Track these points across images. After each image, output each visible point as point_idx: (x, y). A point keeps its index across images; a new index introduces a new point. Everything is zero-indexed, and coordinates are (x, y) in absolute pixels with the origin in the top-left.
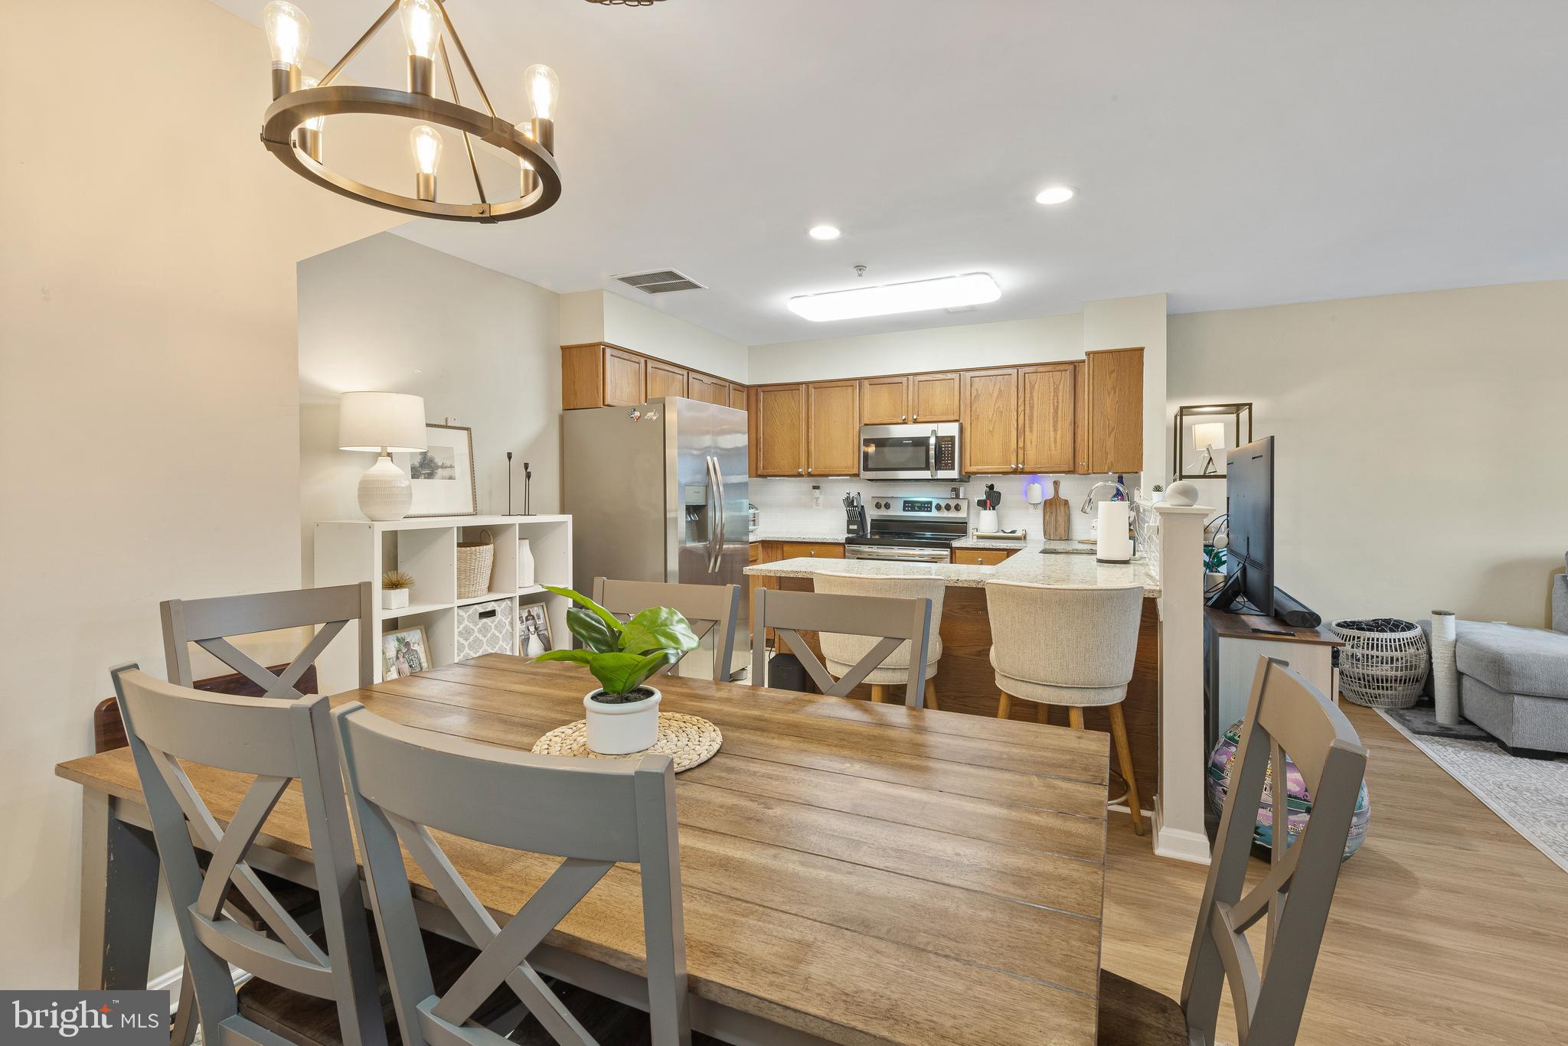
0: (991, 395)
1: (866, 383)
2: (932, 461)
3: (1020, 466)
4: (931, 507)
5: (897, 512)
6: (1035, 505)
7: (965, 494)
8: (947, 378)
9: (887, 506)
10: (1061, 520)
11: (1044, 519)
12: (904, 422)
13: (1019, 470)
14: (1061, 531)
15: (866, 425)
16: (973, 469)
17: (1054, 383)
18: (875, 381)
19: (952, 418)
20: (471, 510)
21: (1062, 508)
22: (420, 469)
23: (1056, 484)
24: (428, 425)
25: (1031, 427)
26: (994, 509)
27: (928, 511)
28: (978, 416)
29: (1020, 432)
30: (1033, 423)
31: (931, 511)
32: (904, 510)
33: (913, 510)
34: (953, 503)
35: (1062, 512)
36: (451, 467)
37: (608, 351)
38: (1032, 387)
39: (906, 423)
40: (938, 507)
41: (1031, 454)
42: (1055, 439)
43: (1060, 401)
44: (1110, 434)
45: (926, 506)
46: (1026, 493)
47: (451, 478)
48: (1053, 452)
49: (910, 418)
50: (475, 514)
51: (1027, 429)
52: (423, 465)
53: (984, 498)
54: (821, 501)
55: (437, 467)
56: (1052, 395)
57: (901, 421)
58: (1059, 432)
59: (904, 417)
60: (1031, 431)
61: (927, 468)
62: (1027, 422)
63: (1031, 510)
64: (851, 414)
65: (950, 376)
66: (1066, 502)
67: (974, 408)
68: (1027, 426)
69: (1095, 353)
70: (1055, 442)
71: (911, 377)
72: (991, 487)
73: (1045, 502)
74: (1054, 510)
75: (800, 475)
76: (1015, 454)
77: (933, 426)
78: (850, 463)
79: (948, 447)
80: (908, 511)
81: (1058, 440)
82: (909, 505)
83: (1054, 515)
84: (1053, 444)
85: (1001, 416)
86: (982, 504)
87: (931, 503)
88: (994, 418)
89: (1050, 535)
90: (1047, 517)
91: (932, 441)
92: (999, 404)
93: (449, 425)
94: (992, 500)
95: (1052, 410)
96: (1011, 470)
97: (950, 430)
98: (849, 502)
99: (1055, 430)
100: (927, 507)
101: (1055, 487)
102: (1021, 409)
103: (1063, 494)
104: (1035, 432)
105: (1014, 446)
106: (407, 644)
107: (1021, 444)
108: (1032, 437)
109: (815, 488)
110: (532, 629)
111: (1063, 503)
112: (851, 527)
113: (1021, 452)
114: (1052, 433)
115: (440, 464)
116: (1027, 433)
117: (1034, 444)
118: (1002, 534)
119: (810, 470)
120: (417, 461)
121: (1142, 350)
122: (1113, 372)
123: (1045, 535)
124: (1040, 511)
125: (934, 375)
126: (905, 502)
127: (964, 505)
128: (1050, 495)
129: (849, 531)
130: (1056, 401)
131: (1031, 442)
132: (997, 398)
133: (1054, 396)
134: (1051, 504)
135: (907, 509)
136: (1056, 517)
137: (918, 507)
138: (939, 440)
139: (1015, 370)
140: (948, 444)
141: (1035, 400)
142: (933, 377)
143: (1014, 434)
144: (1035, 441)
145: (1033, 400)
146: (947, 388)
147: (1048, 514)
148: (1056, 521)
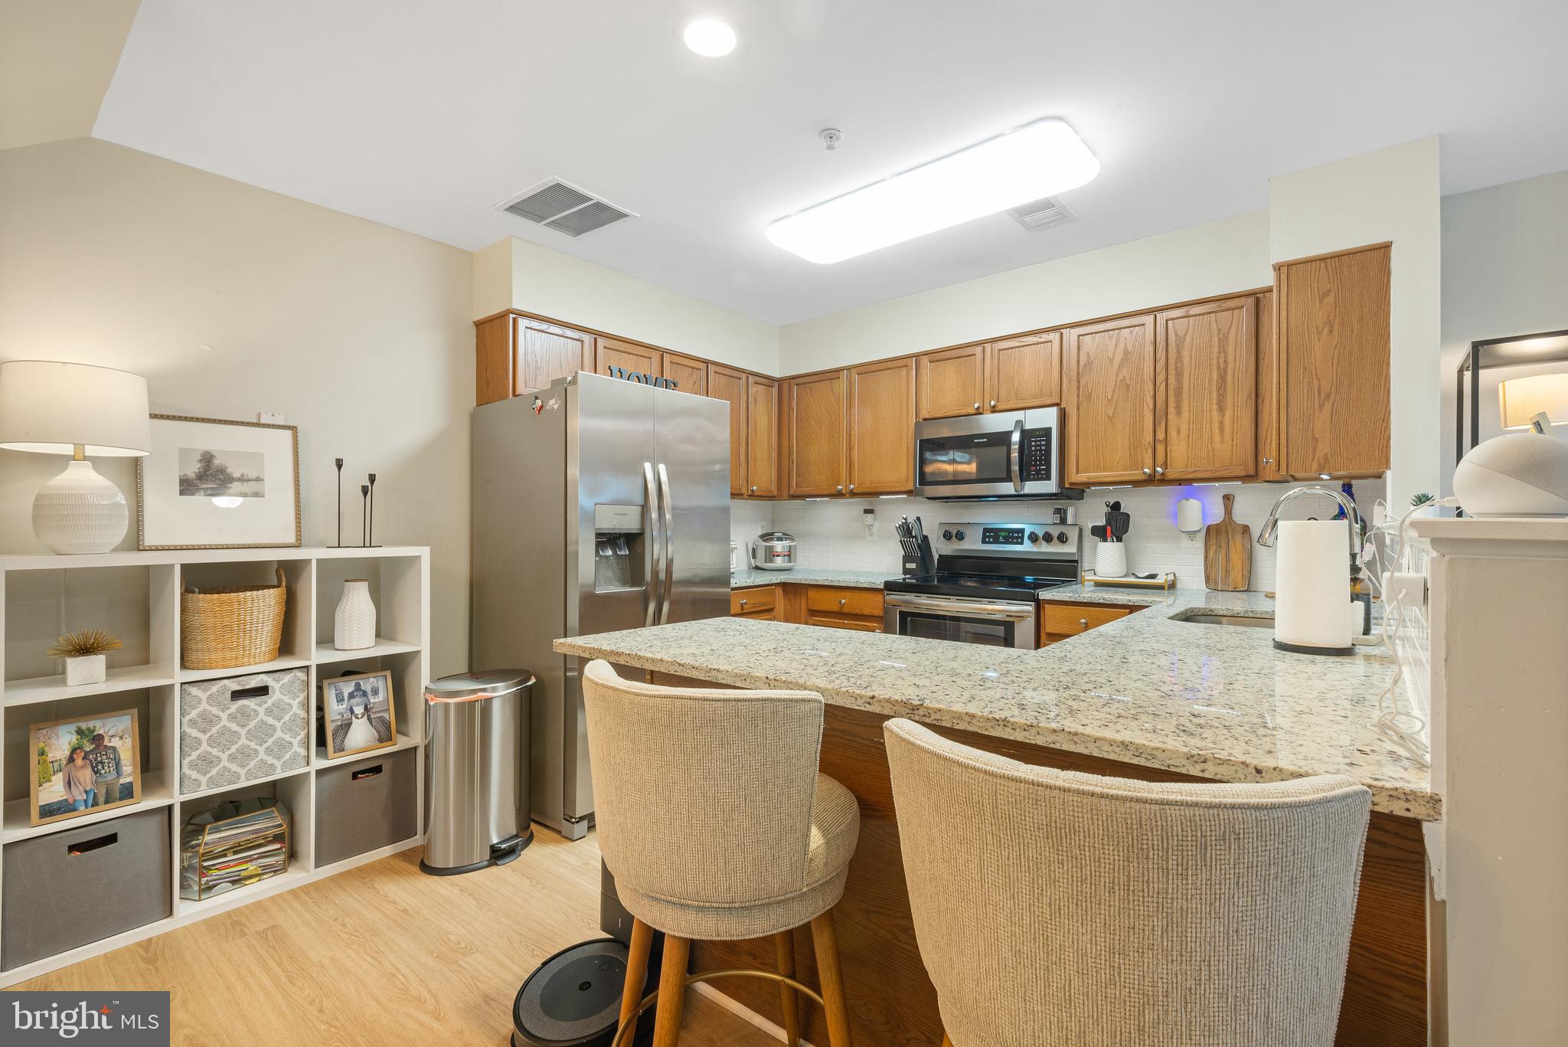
0: (1111, 361)
1: (925, 360)
2: (1015, 468)
3: (1159, 469)
4: (1022, 538)
5: (973, 544)
6: (1192, 534)
7: (1076, 517)
8: (1041, 340)
9: (960, 536)
10: (1236, 558)
11: (1206, 557)
12: (978, 412)
13: (1157, 477)
14: (1237, 575)
15: (925, 420)
16: (1082, 477)
17: (1219, 330)
18: (938, 356)
19: (1049, 402)
20: (292, 539)
21: (1238, 538)
22: (197, 482)
23: (1228, 499)
24: (153, 416)
25: (1178, 407)
26: (1119, 540)
27: (1018, 543)
28: (1090, 394)
29: (1159, 415)
30: (1181, 400)
31: (1021, 543)
32: (984, 542)
33: (996, 541)
34: (1055, 532)
35: (1239, 547)
36: (258, 479)
37: (523, 323)
38: (1181, 341)
39: (981, 413)
40: (1034, 538)
41: (1178, 449)
42: (1222, 424)
43: (1230, 359)
44: (1321, 406)
45: (1015, 536)
46: (1175, 516)
47: (256, 495)
48: (1217, 445)
49: (987, 406)
50: (298, 545)
51: (1172, 410)
52: (202, 476)
53: (1103, 522)
54: (875, 529)
55: (231, 480)
56: (1214, 351)
57: (974, 412)
58: (1228, 413)
59: (976, 405)
60: (1179, 413)
61: (1008, 478)
62: (1171, 399)
63: (1185, 542)
64: (905, 404)
65: (1045, 337)
66: (1246, 529)
67: (1083, 383)
68: (1172, 404)
69: (1290, 265)
70: (1222, 429)
71: (988, 346)
72: (1116, 506)
73: (1209, 528)
74: (1223, 544)
75: (840, 495)
76: (1150, 451)
77: (1019, 415)
78: (904, 473)
79: (1040, 445)
80: (989, 542)
81: (1227, 425)
82: (992, 534)
83: (1223, 550)
84: (1217, 431)
85: (1128, 391)
86: (1100, 533)
88: (1116, 397)
89: (1216, 583)
90: (1211, 554)
91: (1016, 437)
92: (1125, 373)
93: (262, 422)
94: (1116, 526)
95: (1215, 376)
96: (1142, 478)
97: (1045, 418)
98: (906, 530)
99: (1221, 409)
100: (1018, 537)
101: (1226, 505)
102: (1161, 377)
103: (1240, 516)
104: (1185, 414)
105: (1149, 438)
106: (98, 739)
107: (1161, 436)
108: (1180, 424)
109: (867, 511)
110: (359, 710)
111: (1239, 530)
112: (909, 566)
113: (1160, 448)
114: (1215, 413)
115: (237, 475)
116: (1172, 417)
117: (1184, 434)
118: (1132, 580)
119: (852, 486)
120: (193, 469)
121: (1386, 247)
122: (1326, 294)
123: (1207, 582)
124: (1199, 544)
125: (1022, 339)
126: (986, 530)
127: (1073, 535)
128: (1217, 515)
129: (906, 571)
130: (1222, 360)
131: (1179, 431)
132: (1120, 365)
133: (1219, 352)
134: (1218, 532)
135: (987, 540)
136: (1227, 554)
137: (1004, 537)
138: (1026, 434)
139: (1152, 317)
140: (1040, 441)
141: (1186, 362)
142: (1020, 342)
143: (1149, 419)
144: (1184, 428)
145: (1182, 362)
146: (1042, 356)
147: (1213, 548)
148: (1228, 559)
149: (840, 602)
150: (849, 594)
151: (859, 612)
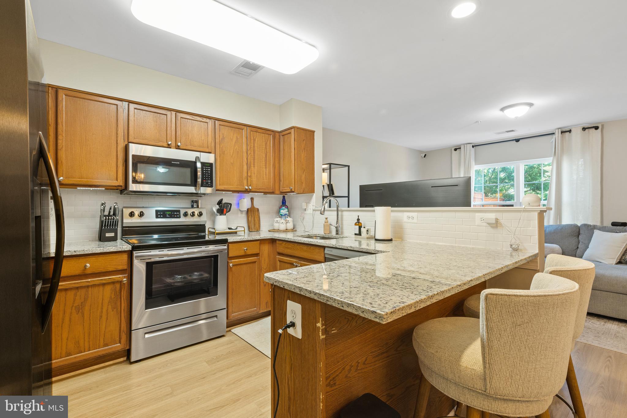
0: (231, 140)
1: (131, 106)
2: (199, 180)
3: (250, 187)
4: (180, 215)
5: (151, 219)
6: (243, 212)
8: (203, 120)
9: (141, 215)
10: (256, 219)
11: (247, 220)
12: (169, 146)
14: (257, 225)
15: (131, 143)
16: (221, 188)
17: (265, 140)
18: (140, 107)
19: (207, 151)
21: (256, 212)
23: (252, 199)
25: (254, 164)
27: (177, 217)
28: (224, 152)
29: (248, 166)
30: (255, 162)
31: (180, 217)
32: (157, 217)
33: (164, 217)
34: (190, 211)
35: (256, 215)
38: (254, 140)
39: (170, 148)
40: (185, 215)
41: (254, 180)
42: (266, 173)
44: (303, 173)
45: (174, 214)
48: (265, 180)
49: (173, 145)
51: (252, 165)
56: (264, 147)
57: (167, 146)
59: (168, 143)
60: (254, 167)
61: (193, 185)
62: (252, 161)
63: (240, 215)
64: (114, 130)
65: (205, 120)
66: (258, 209)
67: (221, 146)
68: (252, 163)
69: (297, 128)
70: (266, 175)
71: (173, 113)
73: (248, 209)
74: (253, 215)
76: (246, 180)
77: (197, 154)
78: (113, 174)
79: (208, 171)
80: (160, 218)
81: (267, 173)
82: (161, 214)
84: (265, 175)
85: (238, 154)
86: (220, 211)
87: (179, 211)
88: (234, 155)
89: (252, 229)
90: (249, 219)
91: (198, 165)
92: (236, 146)
94: (223, 209)
95: (264, 156)
96: (244, 190)
97: (209, 158)
99: (266, 168)
100: (177, 215)
101: (251, 201)
102: (249, 152)
103: (256, 205)
104: (256, 167)
105: (245, 174)
107: (249, 174)
108: (254, 171)
111: (256, 210)
112: (108, 235)
113: (249, 178)
114: (264, 169)
116: (252, 168)
117: (256, 175)
118: (230, 231)
119: (61, 178)
121: (313, 131)
123: (249, 229)
124: (244, 216)
125: (194, 117)
126: (156, 211)
127: (205, 213)
128: (249, 206)
130: (266, 151)
131: (254, 173)
132: (235, 142)
133: (265, 148)
134: (251, 211)
135: (159, 216)
136: (254, 218)
137: (169, 215)
138: (203, 164)
139: (246, 127)
140: (208, 169)
141: (256, 148)
142: (192, 117)
143: (245, 167)
144: (256, 172)
145: (255, 148)
146: (203, 128)
147: (250, 216)
148: (254, 221)
149: (86, 266)
150: (93, 259)
151: (104, 270)
